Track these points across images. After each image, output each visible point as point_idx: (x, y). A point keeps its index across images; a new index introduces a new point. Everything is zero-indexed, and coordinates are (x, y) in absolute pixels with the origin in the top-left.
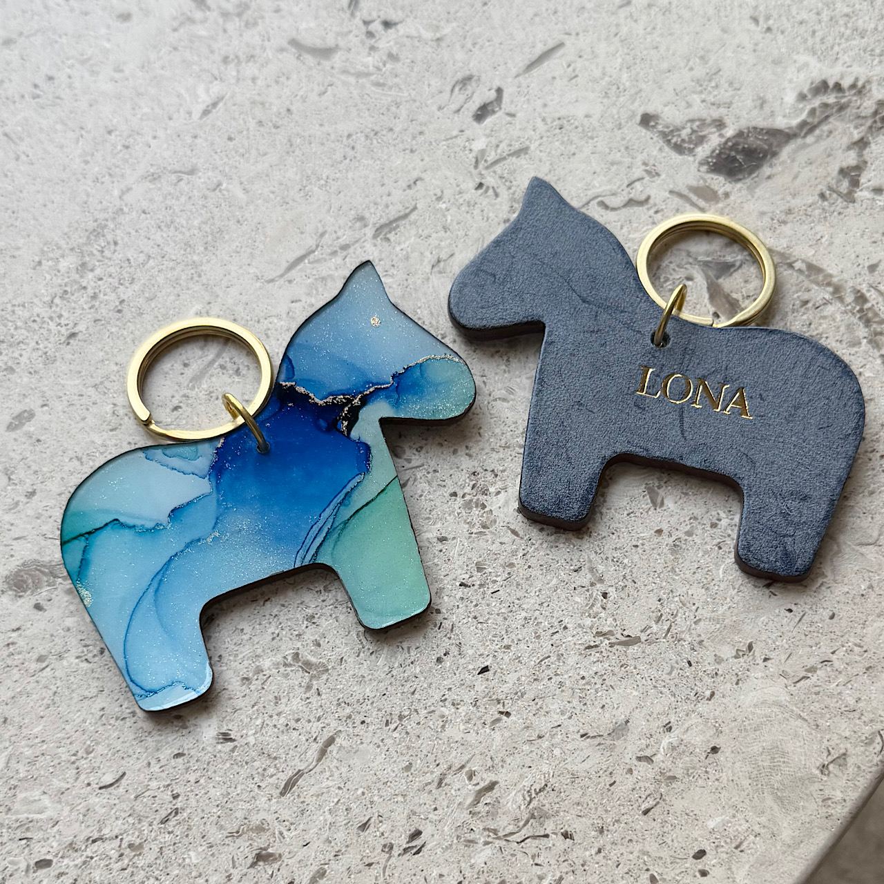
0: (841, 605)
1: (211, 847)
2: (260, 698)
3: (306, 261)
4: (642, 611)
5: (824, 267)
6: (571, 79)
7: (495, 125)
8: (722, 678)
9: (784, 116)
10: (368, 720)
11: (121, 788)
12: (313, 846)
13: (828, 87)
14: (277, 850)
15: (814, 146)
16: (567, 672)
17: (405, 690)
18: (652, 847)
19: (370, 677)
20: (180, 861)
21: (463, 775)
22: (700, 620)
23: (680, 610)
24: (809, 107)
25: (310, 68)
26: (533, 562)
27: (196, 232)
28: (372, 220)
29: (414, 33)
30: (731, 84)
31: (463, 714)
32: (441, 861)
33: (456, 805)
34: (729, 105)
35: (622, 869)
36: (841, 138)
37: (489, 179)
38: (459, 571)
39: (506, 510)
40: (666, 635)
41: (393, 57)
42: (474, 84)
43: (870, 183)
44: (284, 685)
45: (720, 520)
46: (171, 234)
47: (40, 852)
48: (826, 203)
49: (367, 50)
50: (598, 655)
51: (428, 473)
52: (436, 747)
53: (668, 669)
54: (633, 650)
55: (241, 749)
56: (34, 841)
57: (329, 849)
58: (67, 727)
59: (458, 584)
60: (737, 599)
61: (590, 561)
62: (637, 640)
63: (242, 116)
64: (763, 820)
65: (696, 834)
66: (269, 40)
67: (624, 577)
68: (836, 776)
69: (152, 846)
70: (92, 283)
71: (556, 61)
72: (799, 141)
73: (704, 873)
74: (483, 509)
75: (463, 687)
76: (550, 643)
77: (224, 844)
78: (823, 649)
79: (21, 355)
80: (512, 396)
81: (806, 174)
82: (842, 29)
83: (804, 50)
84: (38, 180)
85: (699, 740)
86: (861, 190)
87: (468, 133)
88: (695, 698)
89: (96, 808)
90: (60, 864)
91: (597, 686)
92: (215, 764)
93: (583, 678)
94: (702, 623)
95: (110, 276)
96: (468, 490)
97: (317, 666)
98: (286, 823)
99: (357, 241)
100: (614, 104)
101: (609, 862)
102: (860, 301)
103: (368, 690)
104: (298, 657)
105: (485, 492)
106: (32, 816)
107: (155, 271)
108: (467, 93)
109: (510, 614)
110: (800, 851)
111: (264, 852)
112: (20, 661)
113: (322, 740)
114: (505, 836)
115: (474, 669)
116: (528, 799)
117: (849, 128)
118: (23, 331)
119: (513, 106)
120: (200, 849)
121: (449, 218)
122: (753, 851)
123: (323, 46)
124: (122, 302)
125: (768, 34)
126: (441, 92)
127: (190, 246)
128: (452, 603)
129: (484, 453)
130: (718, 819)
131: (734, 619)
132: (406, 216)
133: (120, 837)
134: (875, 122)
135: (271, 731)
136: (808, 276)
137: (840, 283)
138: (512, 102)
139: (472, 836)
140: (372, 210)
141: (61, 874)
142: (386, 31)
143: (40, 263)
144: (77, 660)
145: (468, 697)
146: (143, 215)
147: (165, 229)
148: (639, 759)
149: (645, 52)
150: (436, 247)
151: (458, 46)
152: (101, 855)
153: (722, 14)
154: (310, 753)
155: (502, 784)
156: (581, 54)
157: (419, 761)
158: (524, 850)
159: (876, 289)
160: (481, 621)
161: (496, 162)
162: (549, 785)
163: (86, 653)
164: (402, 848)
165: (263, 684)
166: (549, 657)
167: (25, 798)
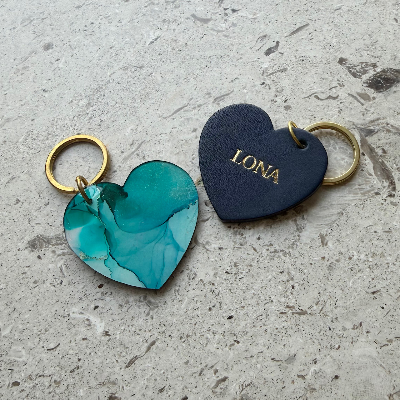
1: (90, 388)
2: (125, 316)
3: (182, 110)
4: (310, 297)
8: (345, 339)
10: (172, 335)
11: (57, 351)
12: (137, 396)
14: (120, 395)
16: (269, 324)
17: (192, 322)
19: (177, 313)
20: (75, 394)
21: (212, 371)
22: (338, 306)
23: (329, 300)
25: (198, 27)
26: (261, 265)
29: (245, 15)
30: (382, 48)
31: (217, 339)
33: (206, 386)
34: (380, 57)
37: (267, 80)
38: (226, 265)
39: (252, 237)
40: (320, 312)
41: (234, 25)
42: (267, 39)
44: (137, 311)
45: (353, 256)
47: (16, 377)
49: (223, 21)
50: (285, 317)
52: (202, 354)
53: (319, 330)
54: (303, 317)
55: (113, 340)
56: (14, 371)
58: (40, 317)
59: (225, 272)
60: (357, 298)
61: (288, 269)
62: (305, 313)
63: (166, 45)
66: (183, 14)
67: (304, 279)
69: (64, 383)
70: (91, 112)
71: (305, 31)
74: (242, 236)
75: (219, 325)
76: (264, 308)
77: (96, 388)
79: (56, 141)
85: (330, 370)
87: (261, 60)
88: (330, 348)
89: (44, 360)
90: (23, 385)
91: (283, 334)
92: (100, 346)
93: (277, 329)
94: (338, 308)
95: (99, 109)
96: (236, 225)
97: (154, 304)
98: (126, 382)
99: (205, 104)
100: (328, 52)
103: (175, 319)
104: (146, 298)
105: (244, 228)
106: (16, 359)
108: (263, 42)
109: (247, 290)
111: (113, 395)
112: (27, 282)
113: (150, 342)
115: (226, 316)
116: (241, 389)
118: (59, 130)
119: (283, 50)
120: (85, 389)
121: (247, 97)
123: (205, 18)
124: (102, 121)
126: (252, 41)
128: (220, 281)
131: (355, 308)
132: (229, 94)
133: (51, 376)
135: (127, 333)
138: (283, 48)
140: (214, 90)
141: (23, 390)
142: (233, 13)
144: (50, 285)
145: (220, 331)
147: (125, 91)
148: (299, 376)
152: (41, 384)
153: (382, 16)
154: (143, 347)
155: (230, 379)
156: (316, 29)
157: (192, 360)
160: (233, 292)
161: (271, 74)
162: (252, 383)
163: (54, 282)
165: (128, 309)
166: (262, 315)
167: (15, 349)
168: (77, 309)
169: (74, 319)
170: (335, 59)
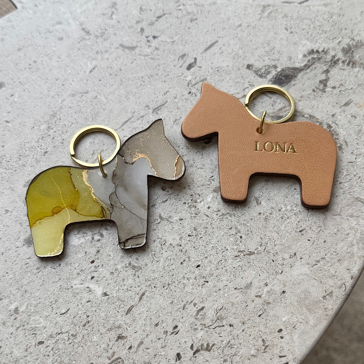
0: (328, 238)
1: (101, 334)
2: (117, 279)
3: (128, 122)
4: (255, 242)
5: (316, 116)
6: (221, 54)
7: (194, 71)
8: (285, 266)
9: (298, 63)
10: (157, 286)
11: (68, 314)
12: (139, 333)
13: (314, 52)
14: (125, 334)
15: (309, 73)
16: (228, 266)
17: (170, 275)
18: (262, 328)
19: (157, 270)
20: (90, 340)
21: (192, 305)
23: (269, 242)
24: (307, 59)
25: (128, 54)
26: (214, 226)
27: (89, 114)
28: (151, 107)
29: (164, 40)
30: (279, 52)
31: (191, 283)
32: (185, 336)
33: (190, 316)
34: (278, 60)
35: (252, 337)
36: (320, 70)
37: (193, 90)
38: (188, 231)
39: (204, 208)
40: (264, 251)
41: (157, 49)
42: (186, 57)
43: (331, 85)
44: (126, 274)
45: (282, 208)
46: (80, 115)
47: (40, 338)
48: (315, 93)
49: (148, 47)
50: (239, 259)
51: (175, 196)
52: (182, 295)
53: (265, 263)
54: (252, 257)
55: (111, 298)
56: (37, 335)
57: (144, 334)
58: (48, 293)
59: (187, 235)
60: (289, 237)
61: (235, 225)
62: (254, 253)
63: (104, 72)
64: (303, 317)
65: (278, 323)
66: (112, 45)
67: (248, 230)
68: (329, 300)
69: (80, 335)
70: (52, 134)
71: (216, 47)
72: (304, 71)
73: (282, 338)
74: (195, 208)
75: (191, 273)
76: (222, 255)
77: (106, 333)
78: (322, 254)
79: (28, 160)
80: (204, 167)
81: (307, 83)
82: (318, 31)
83: (305, 39)
84: (32, 98)
85: (278, 289)
86: (328, 88)
87: (185, 74)
88: (276, 273)
89: (59, 322)
90: (47, 343)
91: (240, 270)
92: (102, 304)
93: (234, 268)
94: (277, 246)
95: (59, 131)
96: (190, 201)
97: (137, 267)
98: (129, 325)
99: (146, 114)
100: (237, 62)
101: (247, 335)
102: (329, 128)
103: (156, 275)
104: (130, 264)
105: (196, 202)
106: (36, 325)
107: (75, 129)
108: (184, 60)
109: (207, 246)
110: (317, 328)
111: (121, 336)
112: (31, 270)
113: (140, 294)
114: (208, 326)
115: (194, 266)
116: (216, 313)
117: (322, 66)
118: (28, 152)
119: (201, 64)
120: (97, 335)
121: (179, 105)
122: (300, 329)
123: (132, 46)
124: (63, 140)
125: (291, 34)
126: (174, 60)
127: (87, 119)
128: (186, 242)
129: (195, 188)
130: (286, 318)
131: (289, 244)
132: (164, 105)
133: (68, 332)
134: (332, 63)
135: (121, 291)
136: (310, 119)
137: (322, 121)
138: (200, 63)
139: (196, 327)
140: (151, 103)
141: (48, 346)
142: (154, 39)
143: (33, 127)
144: (51, 269)
145: (193, 276)
146: (70, 109)
147: (78, 113)
148: (256, 296)
149: (247, 43)
150: (175, 115)
151: (180, 44)
152: (62, 339)
153: (275, 27)
154: (136, 299)
155: (206, 307)
156: (224, 44)
157: (176, 300)
158: (215, 331)
159: (335, 123)
160: (196, 248)
161: (195, 84)
162: (224, 307)
163: (54, 266)
164: (171, 332)
165: (118, 274)
166: (222, 260)
167: (34, 319)
168: (77, 282)
169: (76, 289)
170: (243, 66)
